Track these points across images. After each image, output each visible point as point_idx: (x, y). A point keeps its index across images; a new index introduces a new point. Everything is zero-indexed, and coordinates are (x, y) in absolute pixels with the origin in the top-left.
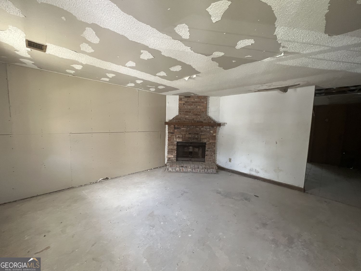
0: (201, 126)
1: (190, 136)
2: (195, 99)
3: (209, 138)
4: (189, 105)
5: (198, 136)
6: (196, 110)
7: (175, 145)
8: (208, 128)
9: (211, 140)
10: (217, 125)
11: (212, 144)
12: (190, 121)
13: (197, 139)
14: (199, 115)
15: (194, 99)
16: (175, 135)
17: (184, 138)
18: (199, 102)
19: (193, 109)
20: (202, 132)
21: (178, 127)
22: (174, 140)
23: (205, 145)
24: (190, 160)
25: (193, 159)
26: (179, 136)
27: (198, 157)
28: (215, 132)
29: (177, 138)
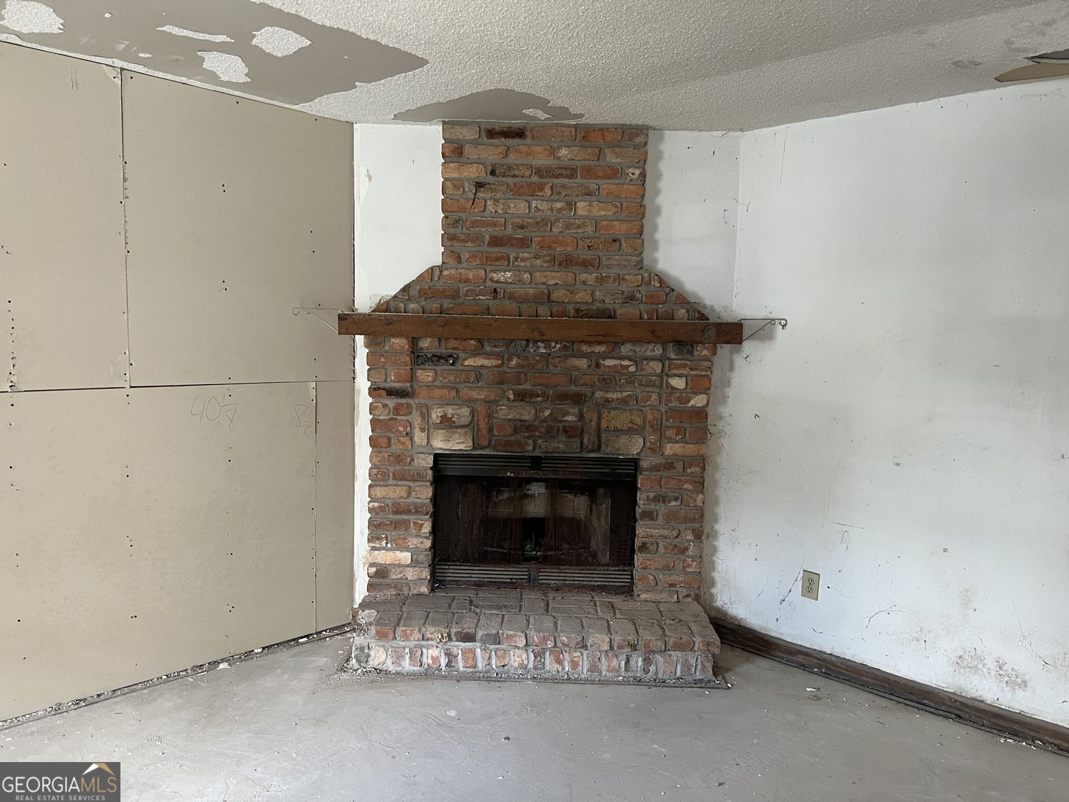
0: (600, 343)
1: (527, 414)
2: (559, 148)
3: (659, 429)
4: (518, 192)
5: (581, 417)
6: (568, 226)
7: (418, 477)
8: (649, 353)
9: (670, 440)
10: (712, 333)
11: (679, 466)
12: (524, 307)
13: (570, 432)
14: (585, 264)
15: (552, 151)
16: (420, 407)
17: (483, 425)
18: (589, 172)
19: (542, 223)
20: (608, 381)
21: (443, 351)
22: (411, 439)
23: (635, 477)
24: (529, 580)
25: (550, 576)
26: (450, 411)
27: (584, 560)
28: (702, 384)
29: (438, 426)
